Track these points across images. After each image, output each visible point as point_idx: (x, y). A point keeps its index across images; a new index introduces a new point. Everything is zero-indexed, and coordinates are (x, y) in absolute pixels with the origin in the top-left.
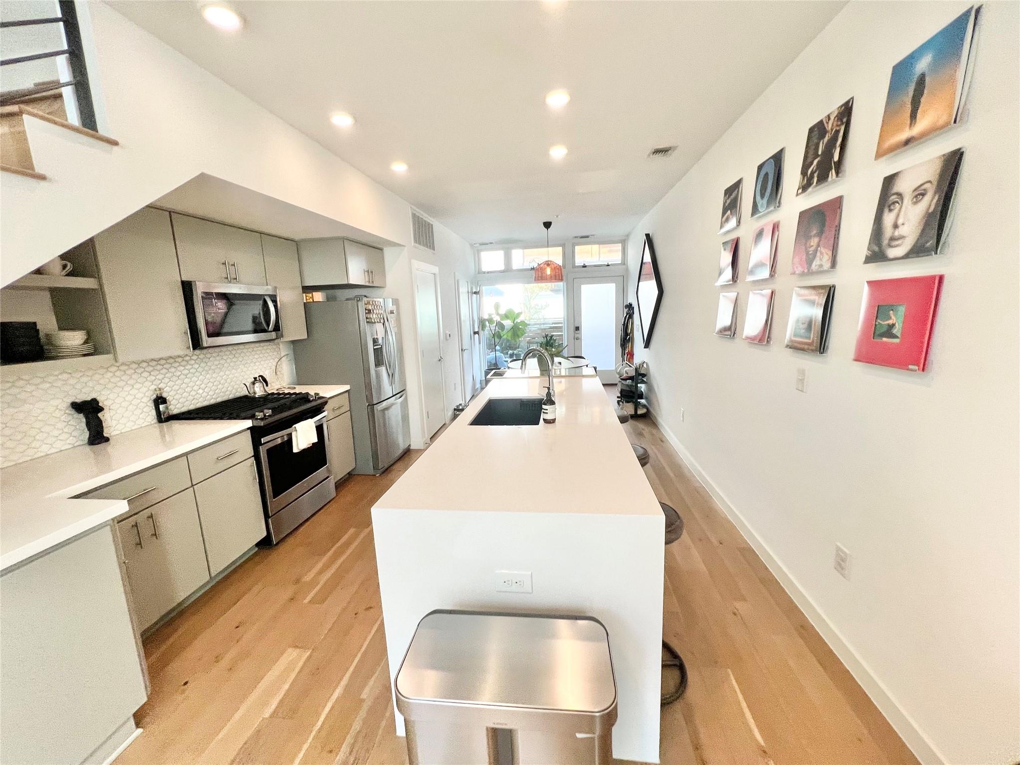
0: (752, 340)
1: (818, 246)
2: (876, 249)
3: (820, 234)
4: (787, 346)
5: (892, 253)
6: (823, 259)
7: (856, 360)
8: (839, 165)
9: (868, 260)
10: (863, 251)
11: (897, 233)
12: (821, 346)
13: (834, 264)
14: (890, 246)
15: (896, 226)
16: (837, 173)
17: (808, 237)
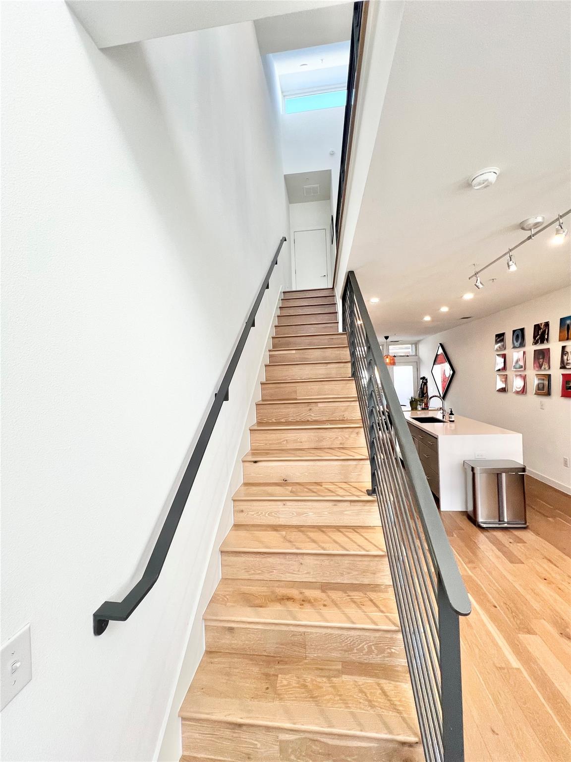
0: (517, 393)
1: (543, 362)
2: (563, 365)
3: (543, 358)
4: (535, 394)
5: (568, 367)
6: (545, 366)
7: (562, 396)
8: (547, 340)
9: (561, 368)
10: (559, 365)
11: (568, 362)
12: (549, 394)
13: (549, 368)
14: (567, 365)
15: (567, 360)
16: (547, 341)
17: (539, 359)
